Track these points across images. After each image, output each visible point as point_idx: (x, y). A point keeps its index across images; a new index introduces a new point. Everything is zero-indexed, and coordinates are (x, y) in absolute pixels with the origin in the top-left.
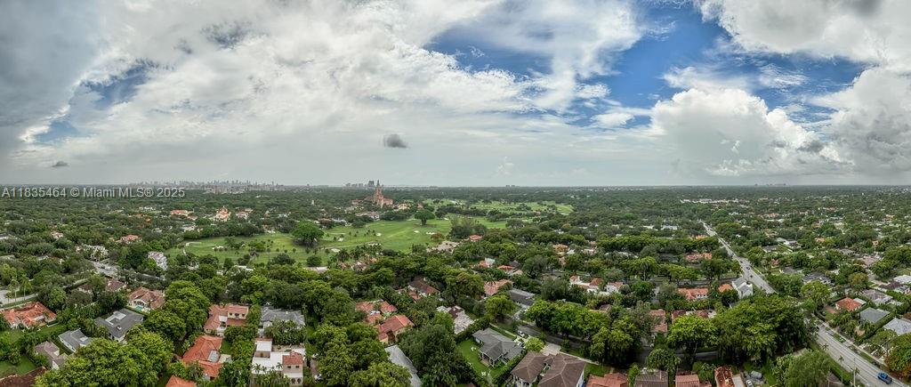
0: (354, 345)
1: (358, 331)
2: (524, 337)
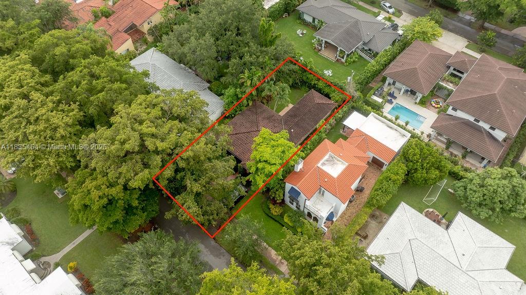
0: (61, 84)
1: (58, 51)
2: (393, 14)
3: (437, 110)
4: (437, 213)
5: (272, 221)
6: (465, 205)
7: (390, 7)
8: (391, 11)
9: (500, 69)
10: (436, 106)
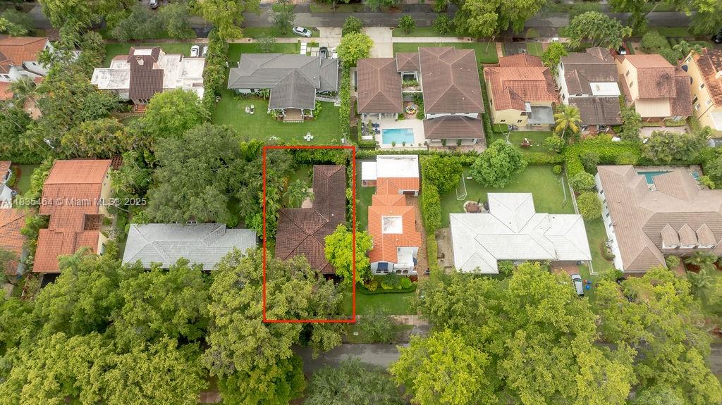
2: (312, 36)
3: (415, 115)
4: (472, 202)
5: (375, 296)
6: (487, 185)
7: (305, 31)
8: (308, 34)
9: (441, 57)
10: (412, 112)
